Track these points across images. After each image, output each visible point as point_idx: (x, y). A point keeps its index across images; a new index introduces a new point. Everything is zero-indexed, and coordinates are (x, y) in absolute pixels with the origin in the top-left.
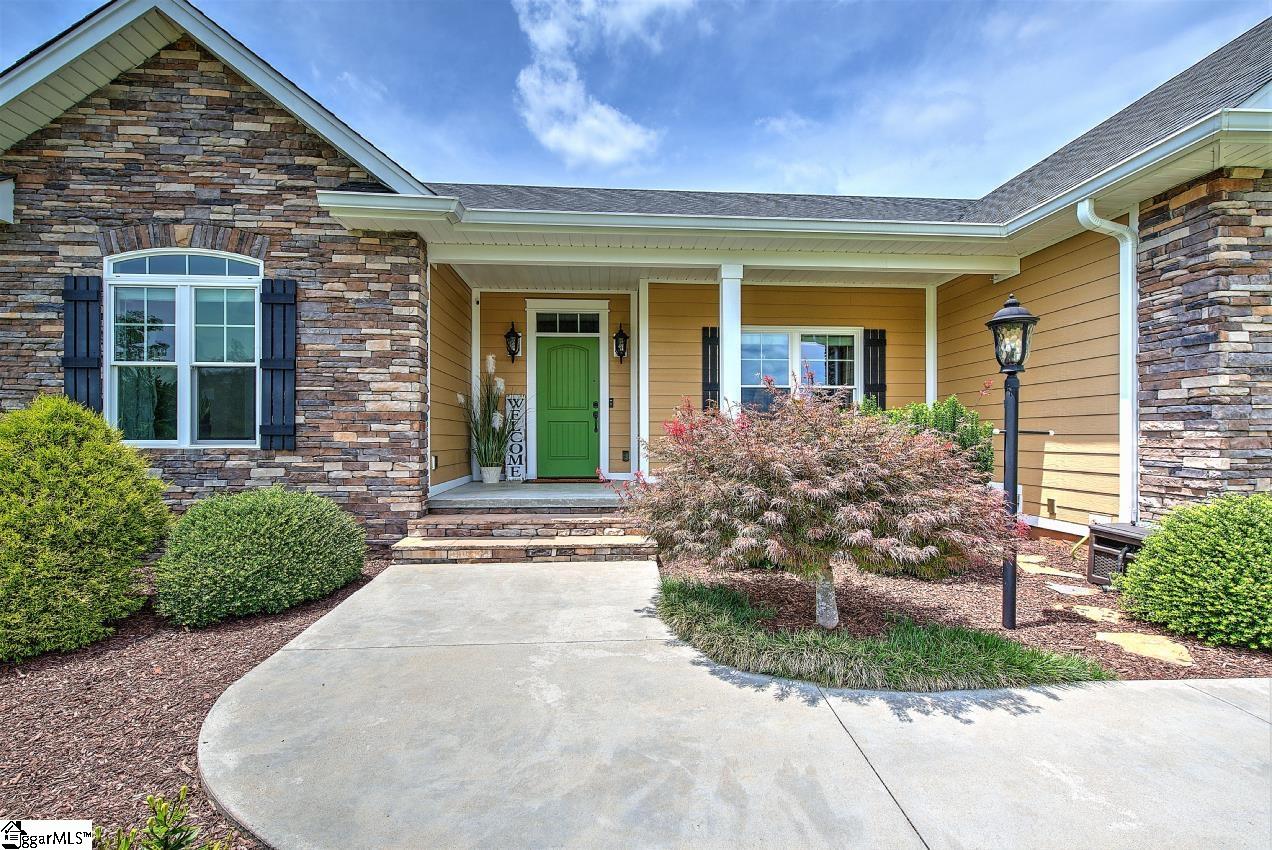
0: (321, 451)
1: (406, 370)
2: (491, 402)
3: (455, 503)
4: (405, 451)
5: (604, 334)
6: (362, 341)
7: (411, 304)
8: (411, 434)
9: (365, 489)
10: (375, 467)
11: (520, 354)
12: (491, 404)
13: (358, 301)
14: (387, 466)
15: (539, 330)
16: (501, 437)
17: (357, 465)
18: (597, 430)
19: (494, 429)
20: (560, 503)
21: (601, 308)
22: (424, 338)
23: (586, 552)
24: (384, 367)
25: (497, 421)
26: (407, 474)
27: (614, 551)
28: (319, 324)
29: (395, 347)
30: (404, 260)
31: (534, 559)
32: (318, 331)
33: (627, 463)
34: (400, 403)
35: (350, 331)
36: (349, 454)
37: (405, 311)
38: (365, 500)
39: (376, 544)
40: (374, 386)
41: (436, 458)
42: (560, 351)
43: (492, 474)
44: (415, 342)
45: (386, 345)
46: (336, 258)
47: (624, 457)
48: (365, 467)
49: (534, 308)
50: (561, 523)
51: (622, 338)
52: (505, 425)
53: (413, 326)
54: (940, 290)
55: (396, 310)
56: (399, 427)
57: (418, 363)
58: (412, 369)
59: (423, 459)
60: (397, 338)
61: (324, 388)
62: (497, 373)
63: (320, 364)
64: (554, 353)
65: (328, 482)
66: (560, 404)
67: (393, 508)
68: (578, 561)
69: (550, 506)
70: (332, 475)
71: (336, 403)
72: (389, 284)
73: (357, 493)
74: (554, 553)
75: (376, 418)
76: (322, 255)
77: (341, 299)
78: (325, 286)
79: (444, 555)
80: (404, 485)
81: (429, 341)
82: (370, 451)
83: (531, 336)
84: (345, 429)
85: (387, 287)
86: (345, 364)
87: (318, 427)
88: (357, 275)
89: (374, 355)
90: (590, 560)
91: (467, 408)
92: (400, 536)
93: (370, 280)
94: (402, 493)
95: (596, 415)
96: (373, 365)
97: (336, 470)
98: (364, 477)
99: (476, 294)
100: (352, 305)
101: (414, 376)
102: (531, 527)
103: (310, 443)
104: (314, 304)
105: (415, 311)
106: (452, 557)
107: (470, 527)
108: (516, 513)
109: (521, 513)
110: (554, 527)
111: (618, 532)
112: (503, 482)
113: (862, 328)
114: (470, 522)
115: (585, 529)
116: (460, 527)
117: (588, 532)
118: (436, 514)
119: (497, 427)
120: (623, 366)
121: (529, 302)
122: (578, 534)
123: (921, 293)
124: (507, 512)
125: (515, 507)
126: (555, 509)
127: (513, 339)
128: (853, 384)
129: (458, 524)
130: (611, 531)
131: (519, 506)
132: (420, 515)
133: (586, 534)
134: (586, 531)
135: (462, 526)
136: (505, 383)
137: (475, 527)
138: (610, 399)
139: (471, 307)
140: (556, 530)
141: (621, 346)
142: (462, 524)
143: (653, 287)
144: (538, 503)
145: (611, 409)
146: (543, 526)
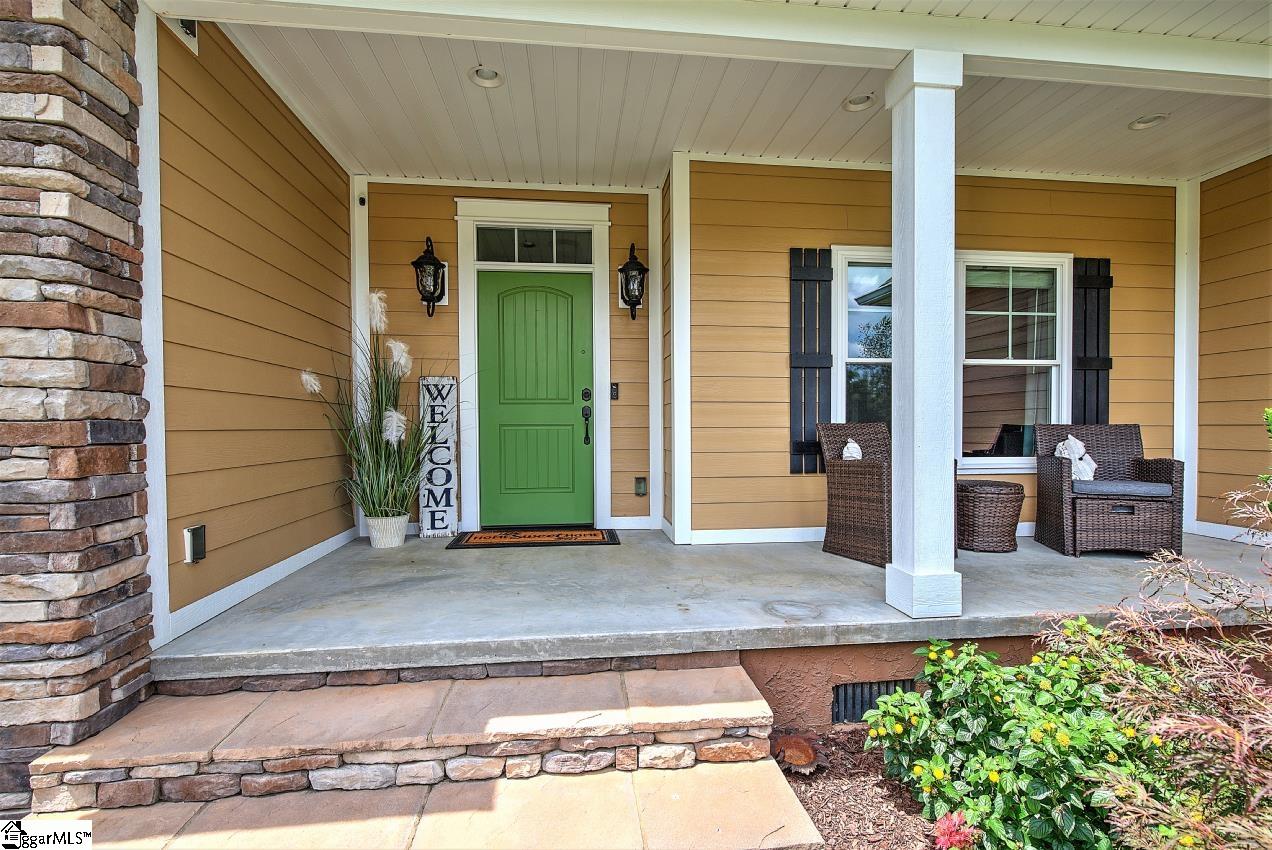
1: (26, 291)
4: (28, 544)
5: (601, 268)
7: (39, 86)
8: (47, 488)
11: (445, 301)
15: (481, 257)
16: (408, 457)
18: (588, 439)
19: (389, 443)
20: (518, 651)
21: (596, 220)
22: (116, 203)
25: (395, 427)
26: (39, 612)
33: (644, 498)
34: (11, 394)
37: (20, 106)
41: (198, 535)
42: (520, 298)
43: (387, 533)
44: (55, 205)
47: (637, 488)
49: (473, 215)
50: (518, 737)
51: (633, 267)
53: (49, 154)
54: (1208, 186)
56: (6, 469)
57: (69, 269)
58: (50, 290)
59: (112, 554)
62: (403, 334)
64: (509, 303)
66: (522, 395)
69: (488, 660)
80: (31, 645)
81: (149, 222)
83: (467, 268)
92: (23, 798)
94: (22, 670)
95: (587, 414)
99: (359, 186)
101: (58, 314)
102: (428, 755)
105: (56, 110)
107: (238, 769)
108: (399, 680)
109: (412, 681)
110: (496, 752)
111: (678, 757)
112: (413, 542)
113: (1072, 256)
114: (238, 753)
115: (585, 752)
116: (206, 769)
117: (594, 761)
118: (174, 694)
119: (394, 440)
120: (635, 325)
121: (463, 205)
122: (564, 770)
123: (1170, 194)
124: (375, 681)
125: (396, 666)
126: (503, 668)
127: (430, 269)
128: (1053, 357)
129: (199, 763)
130: (660, 757)
131: (405, 665)
132: (87, 730)
133: (589, 767)
134: (586, 759)
135: (212, 768)
136: (409, 353)
137: (253, 766)
138: (612, 384)
139: (348, 209)
140: (501, 763)
141: (634, 286)
142: (212, 761)
143: (698, 169)
144: (458, 656)
145: (615, 402)
146: (463, 750)
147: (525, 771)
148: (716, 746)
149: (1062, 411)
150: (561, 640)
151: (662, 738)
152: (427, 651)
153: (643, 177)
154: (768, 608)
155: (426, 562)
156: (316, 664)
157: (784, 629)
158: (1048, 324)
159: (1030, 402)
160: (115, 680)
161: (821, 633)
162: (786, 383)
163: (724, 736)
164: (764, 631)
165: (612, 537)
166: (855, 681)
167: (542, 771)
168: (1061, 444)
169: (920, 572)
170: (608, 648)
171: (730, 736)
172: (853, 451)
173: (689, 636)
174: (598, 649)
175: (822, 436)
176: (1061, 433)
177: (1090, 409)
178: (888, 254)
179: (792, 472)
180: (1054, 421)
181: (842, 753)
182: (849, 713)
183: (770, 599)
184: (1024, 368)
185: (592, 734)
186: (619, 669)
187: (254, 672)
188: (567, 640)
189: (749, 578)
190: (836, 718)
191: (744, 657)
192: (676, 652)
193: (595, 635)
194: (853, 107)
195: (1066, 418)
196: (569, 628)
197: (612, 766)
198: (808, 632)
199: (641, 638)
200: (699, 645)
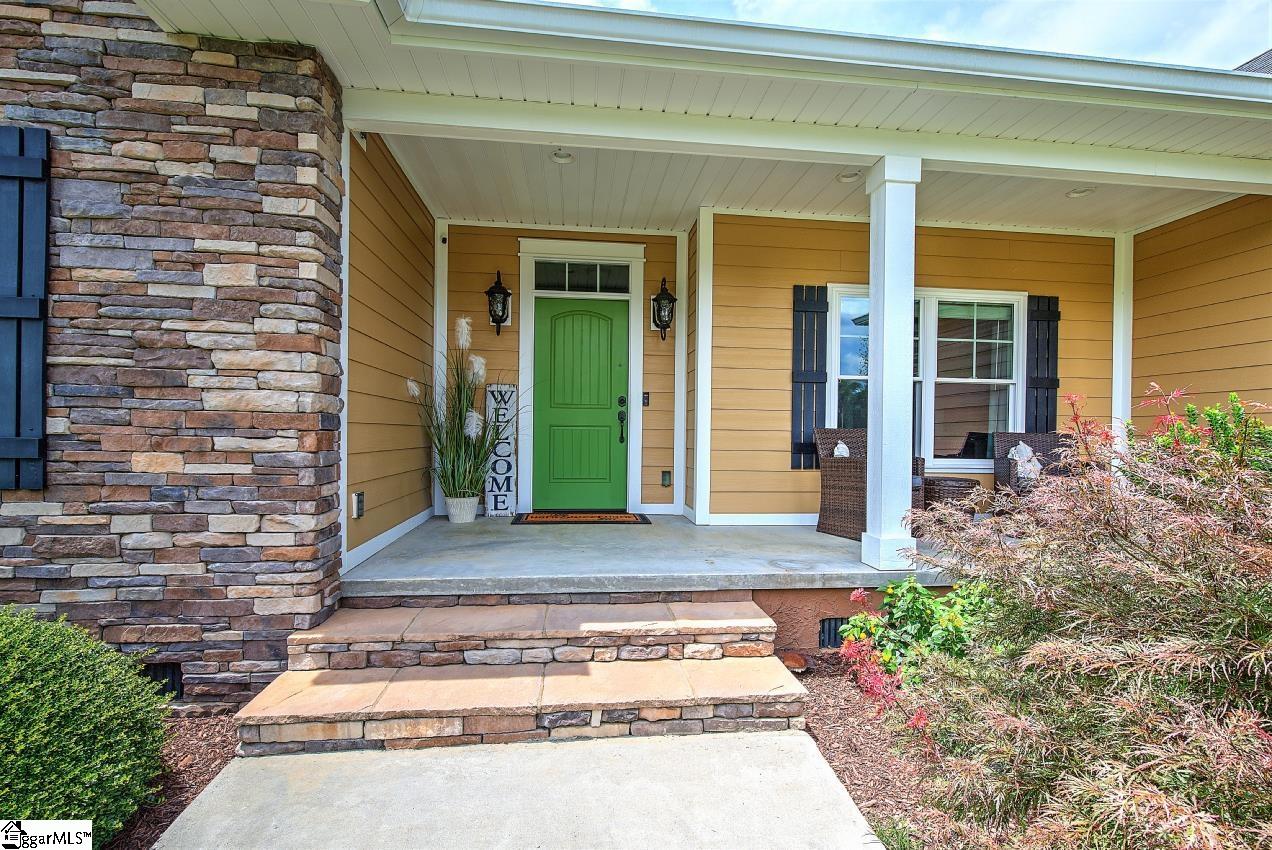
0: (104, 492)
1: (289, 327)
2: (463, 394)
3: (392, 586)
4: (285, 494)
5: (637, 297)
6: (197, 266)
7: (301, 192)
8: (297, 457)
9: (199, 569)
10: (222, 525)
11: (508, 323)
12: (464, 396)
13: (187, 181)
14: (248, 522)
15: (538, 286)
16: (480, 451)
17: (184, 521)
18: (623, 439)
19: (468, 438)
20: (593, 585)
21: (633, 257)
22: (332, 265)
23: (664, 714)
24: (242, 319)
25: (473, 426)
26: (290, 540)
27: (722, 711)
28: (102, 227)
29: (266, 281)
30: (289, 102)
31: (554, 733)
32: (97, 241)
33: (669, 489)
34: (277, 395)
35: (169, 244)
36: (164, 497)
37: (289, 206)
38: (201, 592)
39: (224, 682)
40: (221, 359)
41: (360, 495)
42: (569, 320)
43: (463, 510)
44: (309, 271)
45: (246, 276)
46: (141, 91)
47: (663, 479)
48: (200, 526)
49: (532, 252)
50: (603, 634)
51: (663, 298)
52: (485, 429)
53: (305, 237)
54: (1139, 240)
55: (269, 205)
56: (272, 444)
57: (314, 313)
58: (303, 326)
59: (327, 505)
60: (272, 262)
61: (112, 361)
62: (475, 349)
63: (102, 310)
64: (560, 323)
65: (121, 555)
66: (569, 401)
67: (261, 609)
68: (647, 734)
69: (572, 590)
70: (128, 541)
71: (137, 393)
72: (255, 150)
73: (183, 580)
74: (596, 718)
75: (223, 423)
76: (109, 82)
77: (151, 176)
78: (117, 148)
79: (355, 731)
80: (284, 561)
81: (345, 276)
82: (212, 493)
83: (528, 295)
84: (156, 447)
85: (250, 155)
86: (157, 312)
87: (98, 442)
88: (186, 129)
89: (221, 295)
90: (672, 731)
91: (426, 404)
92: (275, 664)
93: (214, 140)
94: (278, 578)
95: (623, 418)
96: (219, 316)
97: (138, 531)
98: (200, 545)
99: (442, 228)
100: (175, 190)
101: (307, 342)
102: (542, 644)
103: (81, 475)
104: (92, 185)
105: (310, 207)
106: (374, 736)
107: (419, 647)
108: (509, 603)
109: (519, 604)
110: (587, 644)
111: (711, 652)
112: (481, 520)
113: (1027, 294)
114: (419, 637)
115: (647, 646)
116: (398, 647)
117: (654, 652)
118: (355, 607)
119: (473, 435)
120: (663, 345)
121: (525, 243)
122: (634, 657)
123: (1110, 243)
124: (493, 602)
125: (508, 593)
126: (583, 596)
127: (500, 297)
128: (1011, 377)
129: (394, 642)
130: (698, 651)
131: (514, 592)
132: (318, 620)
133: (650, 656)
134: (649, 650)
135: (402, 646)
136: (486, 365)
137: (428, 646)
138: (644, 393)
139: (434, 247)
140: (591, 650)
141: (665, 313)
142: (402, 641)
143: (719, 220)
144: (551, 586)
145: (646, 408)
146: (565, 642)
147: (607, 657)
148: (737, 645)
149: (1017, 422)
150: (624, 577)
151: (699, 639)
152: (530, 583)
153: (674, 223)
154: (773, 563)
155: (498, 532)
156: (453, 588)
157: (785, 575)
158: (1007, 349)
159: (992, 415)
160: (327, 591)
161: (812, 579)
162: (788, 396)
163: (742, 640)
164: (770, 577)
165: (644, 520)
166: (836, 616)
167: (618, 659)
168: (1013, 449)
169: (885, 536)
170: (658, 585)
171: (747, 640)
172: (842, 450)
173: (716, 579)
174: (651, 585)
175: (817, 438)
176: (1014, 440)
177: (1042, 421)
178: (866, 290)
179: (792, 468)
180: (1011, 430)
181: (825, 665)
182: (832, 640)
183: (775, 558)
184: (989, 385)
185: (652, 633)
186: (665, 601)
187: (410, 593)
188: (628, 578)
189: (758, 546)
190: (822, 644)
191: (757, 595)
192: (707, 589)
193: (648, 575)
194: (845, 180)
195: (1021, 429)
196: (628, 571)
197: (666, 656)
198: (802, 578)
199: (681, 578)
200: (724, 585)
